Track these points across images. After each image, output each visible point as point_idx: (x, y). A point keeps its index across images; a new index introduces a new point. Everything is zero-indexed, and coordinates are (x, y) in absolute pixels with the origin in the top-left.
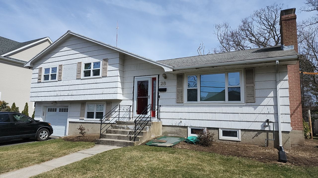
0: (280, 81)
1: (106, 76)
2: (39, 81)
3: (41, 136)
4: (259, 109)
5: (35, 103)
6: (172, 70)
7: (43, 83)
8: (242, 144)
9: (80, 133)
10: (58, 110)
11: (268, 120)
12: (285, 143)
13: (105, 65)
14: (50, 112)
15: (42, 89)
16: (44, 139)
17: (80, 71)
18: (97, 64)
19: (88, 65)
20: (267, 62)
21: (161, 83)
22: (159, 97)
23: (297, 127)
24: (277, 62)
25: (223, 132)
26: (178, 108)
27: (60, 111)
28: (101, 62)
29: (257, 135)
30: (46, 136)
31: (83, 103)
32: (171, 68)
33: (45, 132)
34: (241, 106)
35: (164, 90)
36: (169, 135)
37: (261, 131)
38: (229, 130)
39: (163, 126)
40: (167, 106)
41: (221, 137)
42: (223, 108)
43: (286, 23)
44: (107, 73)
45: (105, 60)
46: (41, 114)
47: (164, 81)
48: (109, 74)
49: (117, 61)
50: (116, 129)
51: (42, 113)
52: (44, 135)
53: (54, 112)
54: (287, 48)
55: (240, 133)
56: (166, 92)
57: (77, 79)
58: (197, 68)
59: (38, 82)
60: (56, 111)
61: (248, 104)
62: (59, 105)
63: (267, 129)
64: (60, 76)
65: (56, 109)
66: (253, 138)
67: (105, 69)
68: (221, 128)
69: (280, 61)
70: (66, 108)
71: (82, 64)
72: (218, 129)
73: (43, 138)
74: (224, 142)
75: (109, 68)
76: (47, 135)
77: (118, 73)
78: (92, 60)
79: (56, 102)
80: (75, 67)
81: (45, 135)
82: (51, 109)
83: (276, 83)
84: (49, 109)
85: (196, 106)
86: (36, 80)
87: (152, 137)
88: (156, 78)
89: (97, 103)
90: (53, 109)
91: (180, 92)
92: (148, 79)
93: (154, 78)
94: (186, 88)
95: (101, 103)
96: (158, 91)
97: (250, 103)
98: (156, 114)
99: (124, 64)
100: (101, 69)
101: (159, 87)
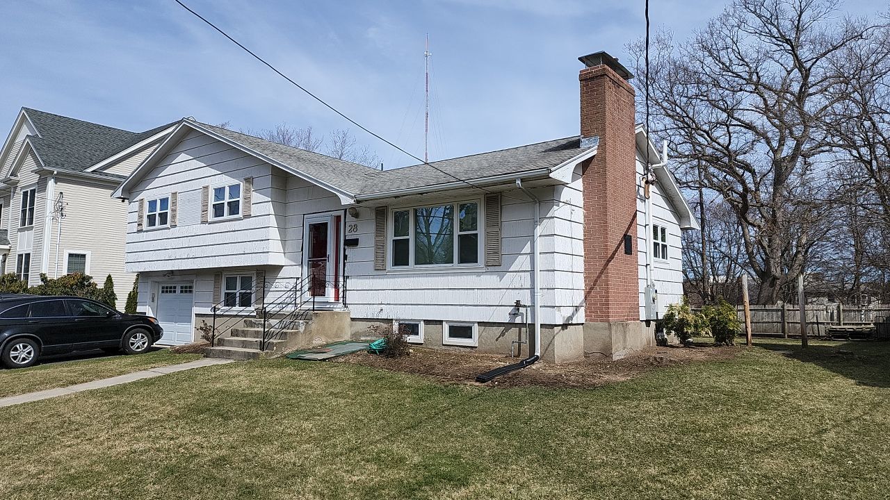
0: (542, 219)
1: (249, 216)
2: (140, 228)
3: (133, 344)
4: (508, 279)
5: (138, 276)
6: (352, 202)
7: (147, 231)
8: (480, 352)
9: (204, 337)
10: (178, 290)
11: (518, 302)
12: (547, 349)
13: (247, 190)
14: (165, 295)
15: (145, 246)
16: (140, 350)
17: (207, 205)
18: (234, 189)
19: (219, 192)
20: (504, 183)
21: (350, 228)
22: (345, 257)
23: (598, 316)
24: (518, 182)
25: (451, 328)
26: (378, 280)
27: (182, 292)
28: (242, 184)
29: (503, 334)
30: (144, 343)
31: (217, 273)
32: (352, 197)
33: (143, 337)
34: (479, 274)
35: (353, 243)
36: (362, 338)
37: (510, 326)
38: (459, 325)
39: (353, 319)
40: (359, 276)
41: (447, 340)
42: (450, 277)
43: (588, 85)
44: (252, 209)
45: (249, 180)
46: (149, 300)
47: (355, 223)
48: (255, 210)
49: (267, 181)
50: (252, 327)
51: (149, 296)
52: (139, 341)
53: (172, 294)
54: (587, 142)
55: (476, 330)
56: (358, 247)
57: (203, 222)
58: (396, 197)
59: (139, 231)
60: (175, 292)
61: (491, 269)
62: (177, 278)
63: (518, 320)
64: (174, 217)
65: (175, 287)
66: (497, 340)
67: (247, 199)
68: (447, 321)
69: (522, 180)
70: (188, 285)
71: (210, 189)
72: (441, 322)
73: (137, 348)
74: (452, 348)
75: (255, 197)
76: (147, 343)
77: (269, 208)
78: (226, 181)
79: (172, 272)
80: (199, 196)
81: (141, 343)
82: (167, 288)
83: (535, 224)
84: (163, 288)
85: (407, 276)
86: (135, 227)
87: (314, 342)
88: (340, 216)
89: (242, 273)
90: (171, 288)
91: (380, 247)
92: (327, 218)
93: (338, 218)
94: (390, 237)
95: (247, 274)
96: (345, 245)
97: (492, 267)
98: (341, 295)
99: (286, 187)
100: (241, 199)
101: (345, 236)
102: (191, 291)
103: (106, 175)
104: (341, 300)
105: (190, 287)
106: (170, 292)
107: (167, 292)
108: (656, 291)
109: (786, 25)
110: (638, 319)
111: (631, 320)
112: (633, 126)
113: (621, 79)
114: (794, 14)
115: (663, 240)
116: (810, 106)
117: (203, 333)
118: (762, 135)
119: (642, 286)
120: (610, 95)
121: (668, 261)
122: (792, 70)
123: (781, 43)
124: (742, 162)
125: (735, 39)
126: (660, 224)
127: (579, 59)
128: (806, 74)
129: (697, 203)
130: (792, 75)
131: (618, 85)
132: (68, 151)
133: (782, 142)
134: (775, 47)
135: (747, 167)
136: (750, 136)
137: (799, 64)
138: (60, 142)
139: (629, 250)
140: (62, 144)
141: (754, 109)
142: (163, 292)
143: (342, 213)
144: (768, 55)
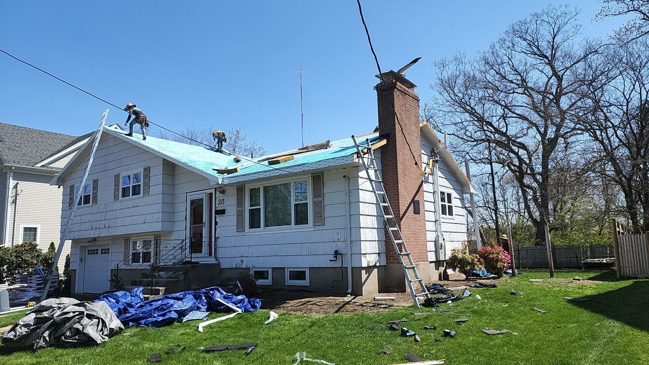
0: (351, 191)
1: (148, 195)
5: (72, 242)
10: (100, 252)
11: (336, 251)
12: (357, 286)
13: (146, 177)
14: (90, 256)
17: (118, 188)
18: (137, 177)
19: (127, 179)
21: (219, 202)
22: (216, 223)
23: (395, 259)
25: (291, 273)
27: (102, 253)
28: (142, 172)
31: (127, 239)
35: (222, 212)
38: (296, 270)
39: (221, 269)
40: (226, 237)
41: (288, 282)
43: (382, 94)
44: (150, 190)
45: (147, 169)
47: (222, 198)
48: (152, 191)
49: (160, 169)
50: (147, 277)
53: (96, 255)
55: (308, 273)
56: (225, 215)
57: (115, 201)
59: (70, 209)
60: (97, 253)
62: (99, 243)
64: (94, 198)
65: (97, 250)
67: (147, 183)
68: (288, 268)
70: (106, 248)
71: (120, 177)
72: (284, 269)
77: (160, 189)
78: (131, 170)
79: (95, 239)
80: (113, 182)
82: (92, 251)
83: (346, 194)
84: (89, 251)
85: (260, 235)
86: (67, 206)
88: (212, 193)
89: (143, 237)
90: (94, 250)
91: (240, 215)
92: (202, 195)
93: (211, 194)
94: (247, 207)
95: (148, 238)
96: (215, 214)
97: (318, 227)
98: (213, 252)
99: (174, 173)
100: (142, 183)
101: (216, 208)
102: (108, 253)
103: (52, 168)
104: (213, 255)
105: (108, 249)
106: (94, 253)
107: (91, 254)
108: (444, 240)
109: (544, 45)
110: (427, 261)
111: (420, 261)
112: (418, 122)
113: (407, 89)
114: (550, 38)
115: (450, 201)
116: (565, 102)
117: (114, 284)
118: (533, 124)
119: (431, 236)
120: (398, 100)
121: (454, 217)
122: (551, 77)
123: (542, 58)
124: (520, 143)
125: (510, 57)
126: (447, 191)
127: (376, 76)
128: (560, 79)
129: (490, 174)
130: (551, 81)
131: (404, 93)
132: (24, 152)
133: (546, 128)
134: (539, 61)
135: (523, 146)
136: (525, 125)
137: (555, 73)
138: (17, 145)
139: (417, 211)
140: (20, 147)
141: (526, 105)
142: (89, 254)
143: (213, 191)
144: (533, 67)
